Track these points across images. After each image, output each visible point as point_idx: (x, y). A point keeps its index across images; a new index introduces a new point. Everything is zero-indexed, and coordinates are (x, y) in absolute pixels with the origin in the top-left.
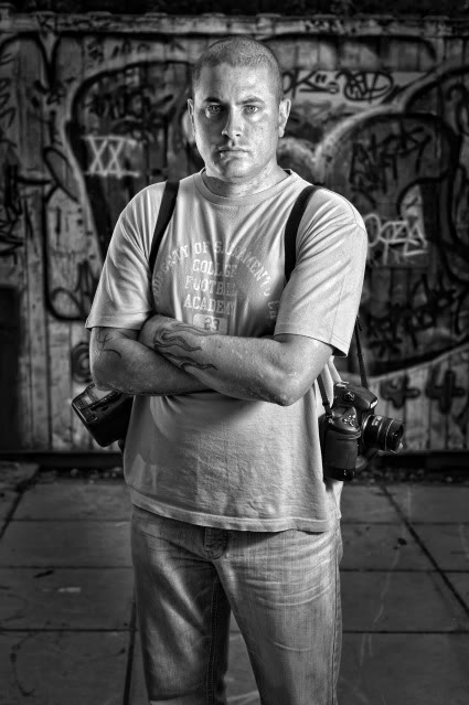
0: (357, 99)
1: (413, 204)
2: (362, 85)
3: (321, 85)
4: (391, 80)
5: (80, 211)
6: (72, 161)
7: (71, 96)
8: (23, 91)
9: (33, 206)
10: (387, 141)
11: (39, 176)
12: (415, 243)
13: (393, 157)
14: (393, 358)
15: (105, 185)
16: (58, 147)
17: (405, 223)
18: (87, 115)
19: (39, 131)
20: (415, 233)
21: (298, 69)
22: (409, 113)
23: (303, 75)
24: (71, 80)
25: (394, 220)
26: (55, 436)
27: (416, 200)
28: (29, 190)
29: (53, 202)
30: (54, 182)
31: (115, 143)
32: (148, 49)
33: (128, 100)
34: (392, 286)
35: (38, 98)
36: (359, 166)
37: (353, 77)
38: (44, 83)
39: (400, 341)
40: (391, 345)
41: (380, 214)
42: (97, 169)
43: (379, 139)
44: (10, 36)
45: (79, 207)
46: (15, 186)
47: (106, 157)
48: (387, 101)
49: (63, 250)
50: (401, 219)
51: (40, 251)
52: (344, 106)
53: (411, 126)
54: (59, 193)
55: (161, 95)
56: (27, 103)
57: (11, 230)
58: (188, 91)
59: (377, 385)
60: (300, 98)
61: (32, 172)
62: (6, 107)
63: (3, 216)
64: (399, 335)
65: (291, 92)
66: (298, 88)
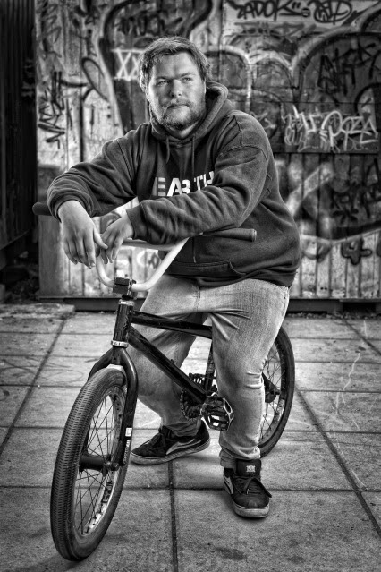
0: (324, 22)
1: (367, 103)
2: (328, 11)
3: (296, 10)
4: (351, 6)
5: (109, 107)
6: (104, 69)
7: (103, 18)
8: (67, 14)
9: (73, 103)
10: (347, 54)
11: (78, 80)
12: (369, 133)
13: (352, 66)
14: (351, 225)
15: (129, 88)
16: (94, 58)
17: (361, 118)
18: (116, 33)
19: (79, 45)
20: (369, 126)
22: (364, 32)
23: (282, 2)
24: (104, 6)
25: (352, 115)
26: (86, 285)
27: (370, 100)
28: (70, 91)
29: (88, 100)
30: (90, 85)
31: (137, 55)
33: (147, 21)
34: (351, 168)
35: (79, 20)
36: (326, 74)
37: (321, 4)
38: (83, 8)
39: (356, 211)
40: (349, 214)
41: (342, 111)
42: (123, 75)
43: (341, 52)
45: (108, 104)
46: (60, 87)
47: (130, 65)
48: (348, 22)
49: (96, 138)
50: (358, 115)
51: (77, 138)
52: (314, 27)
53: (366, 42)
54: (93, 93)
55: (173, 18)
56: (69, 23)
57: (56, 122)
58: (193, 15)
59: (339, 246)
60: (281, 20)
61: (73, 77)
62: (54, 26)
63: (49, 111)
64: (356, 207)
65: (273, 16)
66: (279, 13)
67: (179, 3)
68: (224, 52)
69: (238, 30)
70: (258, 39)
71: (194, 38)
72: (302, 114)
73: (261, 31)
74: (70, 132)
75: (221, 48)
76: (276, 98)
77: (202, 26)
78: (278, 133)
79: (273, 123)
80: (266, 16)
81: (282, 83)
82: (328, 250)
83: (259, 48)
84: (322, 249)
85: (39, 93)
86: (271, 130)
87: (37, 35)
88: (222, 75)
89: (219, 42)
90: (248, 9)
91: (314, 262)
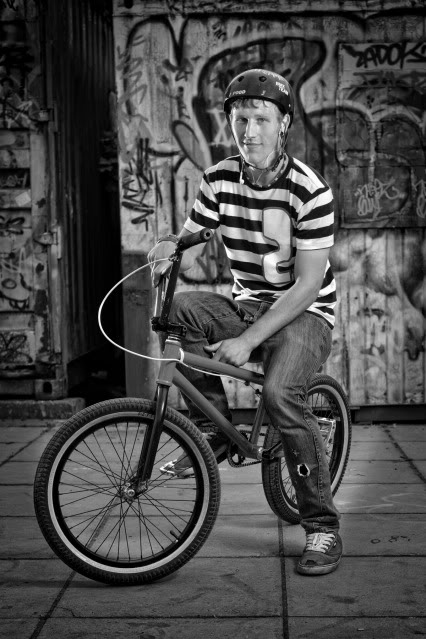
6: (199, 133)
7: (197, 72)
8: (154, 71)
9: (163, 176)
11: (168, 148)
16: (186, 121)
18: (211, 90)
19: (169, 106)
21: (405, 41)
23: (410, 46)
24: (197, 59)
28: (159, 161)
29: (181, 172)
30: (182, 153)
32: (268, 27)
35: (168, 77)
42: (222, 140)
44: (142, 19)
46: (147, 157)
51: (169, 218)
54: (187, 163)
56: (157, 81)
57: (142, 199)
58: (304, 65)
60: (408, 68)
61: (162, 145)
62: (138, 84)
63: (135, 186)
65: (399, 64)
66: (406, 59)
67: (286, 52)
68: (341, 109)
69: (357, 81)
70: (381, 91)
71: (305, 95)
73: (385, 82)
74: (159, 210)
75: (338, 103)
76: (404, 161)
77: (314, 79)
78: (408, 204)
79: (402, 191)
80: (391, 63)
81: (412, 143)
83: (383, 102)
85: (122, 165)
86: (400, 200)
87: (119, 96)
88: (340, 136)
89: (336, 97)
90: (369, 56)
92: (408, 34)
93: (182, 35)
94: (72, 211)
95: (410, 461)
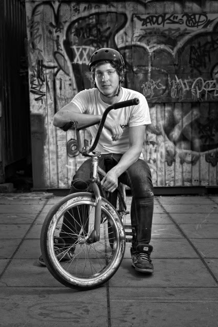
0: (192, 26)
2: (194, 20)
3: (175, 20)
4: (207, 17)
5: (70, 80)
6: (67, 57)
7: (65, 29)
8: (45, 28)
9: (50, 78)
10: (205, 45)
11: (52, 64)
13: (208, 52)
14: (211, 143)
15: (81, 68)
16: (60, 51)
17: (215, 81)
18: (72, 37)
19: (52, 44)
21: (165, 14)
22: (215, 32)
23: (167, 16)
24: (65, 22)
25: (210, 80)
26: (60, 182)
28: (48, 71)
29: (58, 76)
30: (59, 67)
31: (85, 49)
32: (99, 7)
33: (90, 30)
34: (210, 110)
35: (52, 30)
36: (193, 56)
37: (190, 17)
38: (54, 23)
39: (214, 135)
40: (210, 137)
41: (203, 78)
42: (77, 61)
43: (202, 44)
44: (39, 3)
45: (70, 78)
46: (42, 69)
47: (81, 55)
48: (205, 26)
49: (63, 97)
50: (213, 80)
51: (53, 97)
52: (186, 29)
53: (216, 37)
54: (61, 71)
55: (105, 27)
56: (47, 33)
57: (40, 89)
58: (117, 25)
59: (204, 156)
60: (167, 26)
61: (49, 63)
62: (38, 34)
63: (36, 82)
64: (213, 133)
65: (162, 24)
66: (166, 22)
67: (108, 19)
68: (135, 46)
69: (142, 33)
70: (154, 37)
71: (118, 38)
72: (180, 80)
73: (155, 33)
75: (133, 43)
76: (165, 71)
77: (122, 32)
78: (167, 91)
79: (164, 86)
80: (158, 24)
81: (168, 62)
82: (198, 158)
83: (155, 43)
84: (194, 157)
85: (30, 73)
86: (163, 89)
87: (28, 40)
88: (134, 59)
89: (132, 40)
90: (148, 21)
91: (190, 165)
92: (167, 10)
93: (59, 10)
94: (6, 95)
95: (168, 213)
